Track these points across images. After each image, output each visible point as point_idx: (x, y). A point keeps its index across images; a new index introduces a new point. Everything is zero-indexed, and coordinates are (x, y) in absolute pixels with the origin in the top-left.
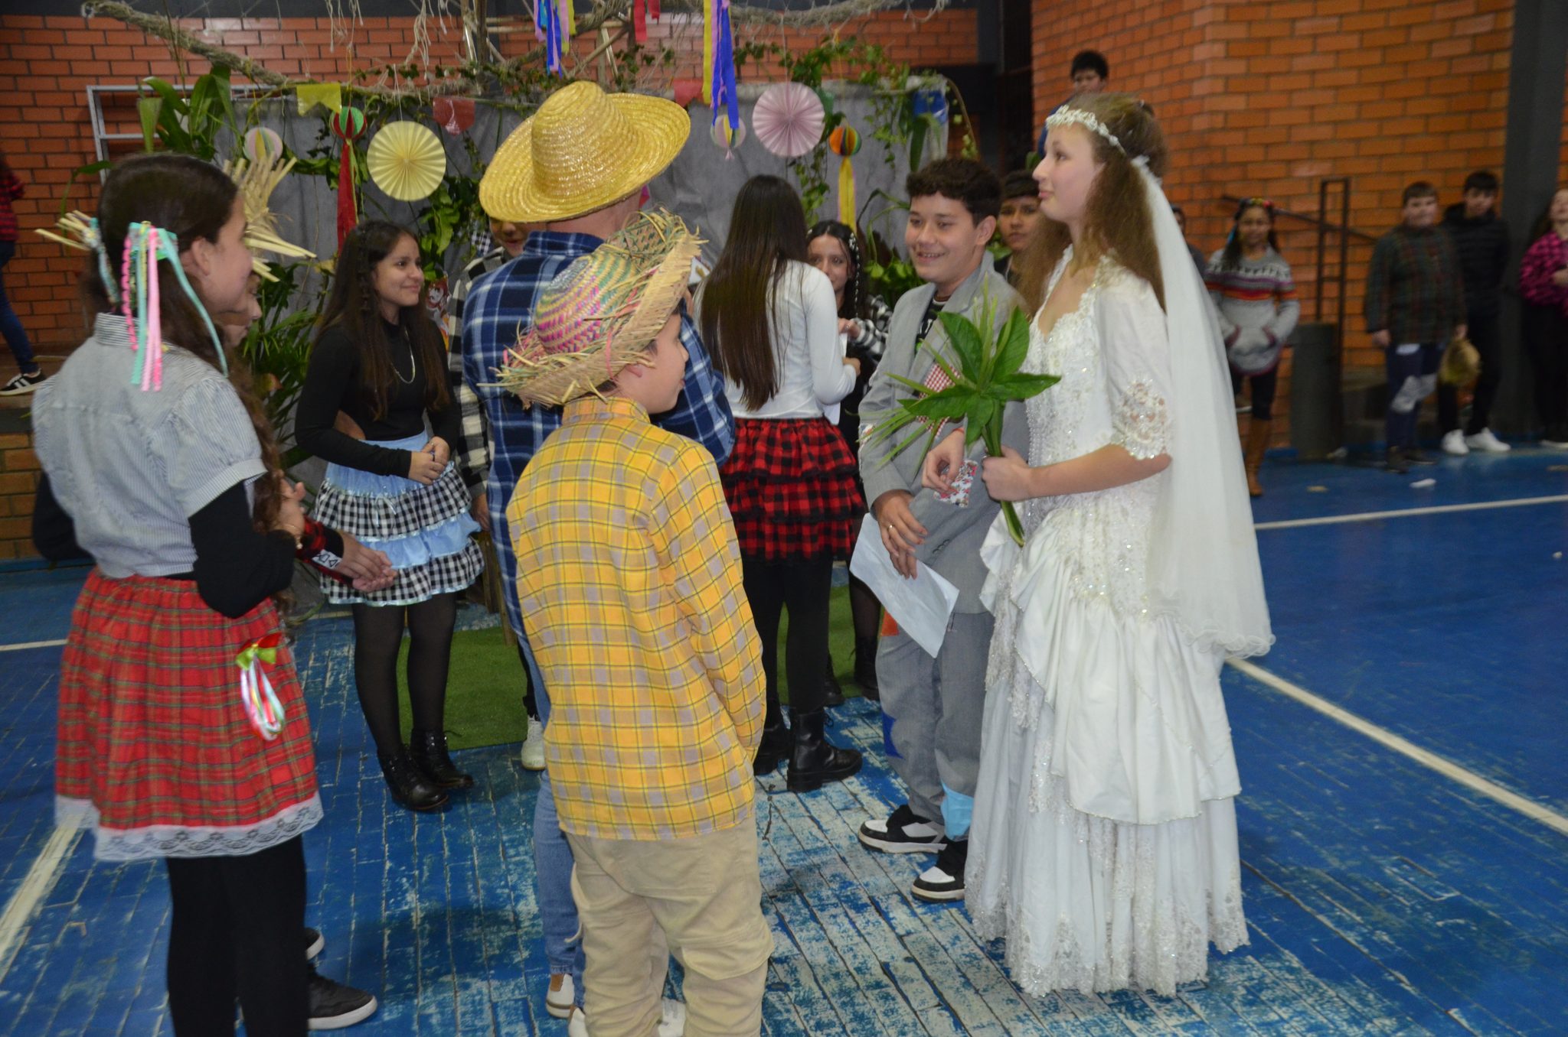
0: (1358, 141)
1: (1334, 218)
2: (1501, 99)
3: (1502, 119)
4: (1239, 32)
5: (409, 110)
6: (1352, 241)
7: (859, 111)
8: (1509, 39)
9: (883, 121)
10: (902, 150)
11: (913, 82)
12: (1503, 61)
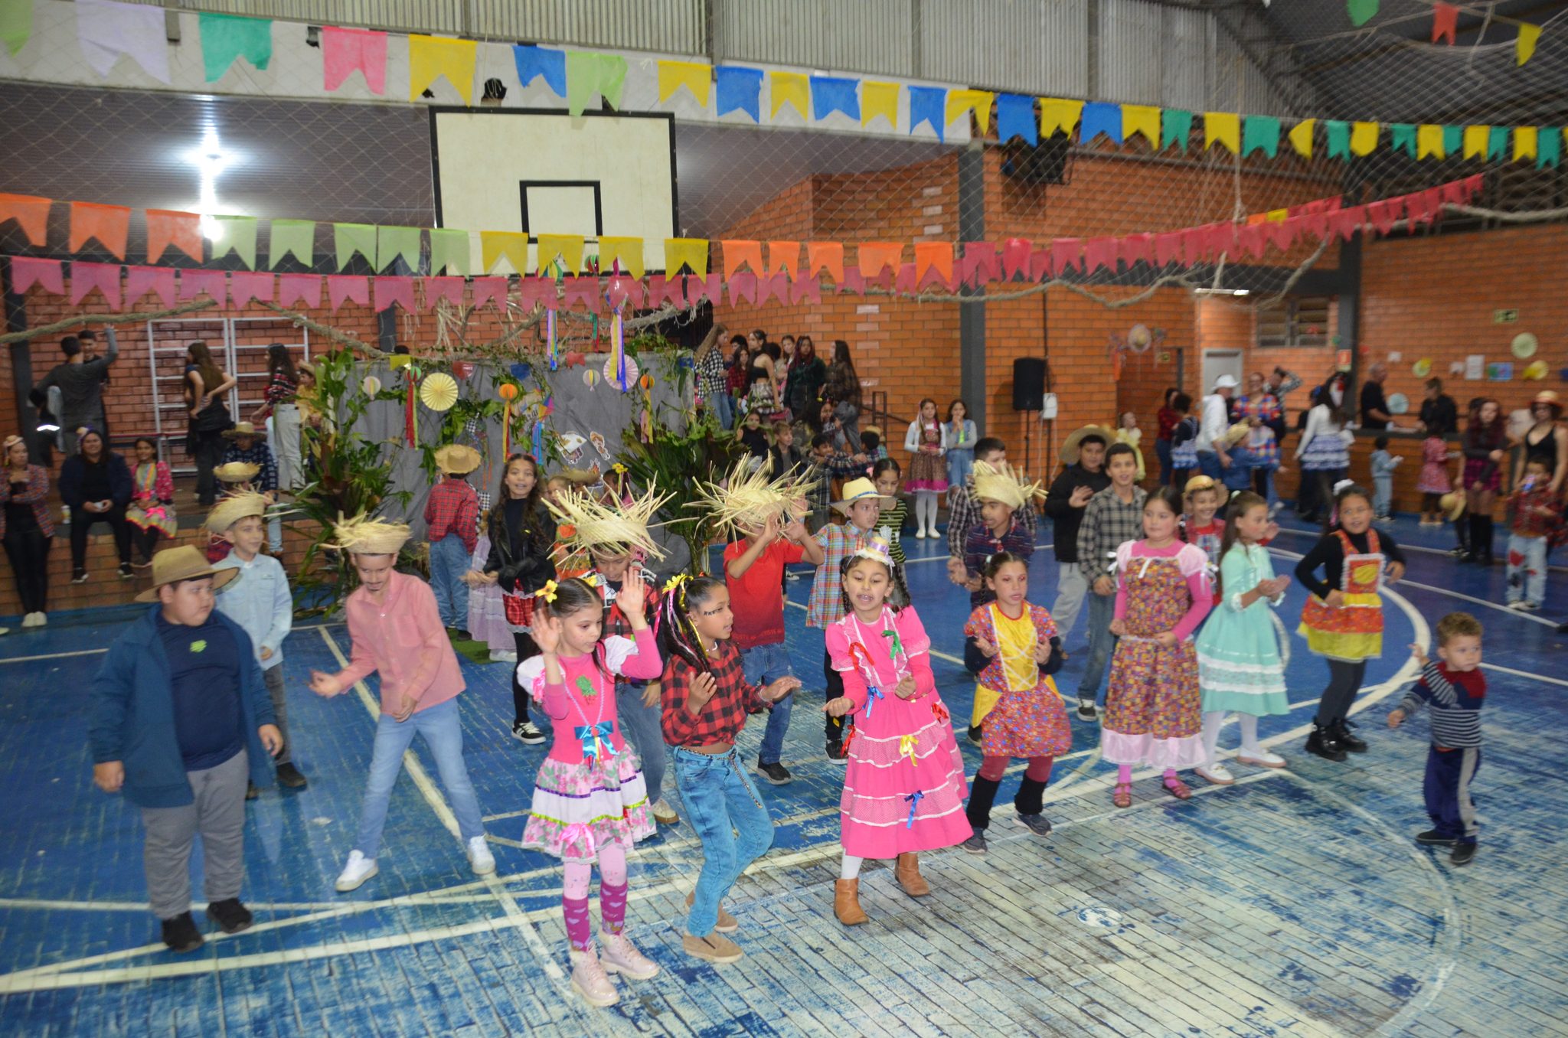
0: (891, 368)
1: (880, 408)
2: (957, 353)
3: (959, 364)
4: (829, 309)
5: (440, 367)
6: (889, 420)
7: (653, 367)
8: (959, 324)
9: (666, 370)
10: (675, 383)
11: (680, 352)
12: (957, 335)
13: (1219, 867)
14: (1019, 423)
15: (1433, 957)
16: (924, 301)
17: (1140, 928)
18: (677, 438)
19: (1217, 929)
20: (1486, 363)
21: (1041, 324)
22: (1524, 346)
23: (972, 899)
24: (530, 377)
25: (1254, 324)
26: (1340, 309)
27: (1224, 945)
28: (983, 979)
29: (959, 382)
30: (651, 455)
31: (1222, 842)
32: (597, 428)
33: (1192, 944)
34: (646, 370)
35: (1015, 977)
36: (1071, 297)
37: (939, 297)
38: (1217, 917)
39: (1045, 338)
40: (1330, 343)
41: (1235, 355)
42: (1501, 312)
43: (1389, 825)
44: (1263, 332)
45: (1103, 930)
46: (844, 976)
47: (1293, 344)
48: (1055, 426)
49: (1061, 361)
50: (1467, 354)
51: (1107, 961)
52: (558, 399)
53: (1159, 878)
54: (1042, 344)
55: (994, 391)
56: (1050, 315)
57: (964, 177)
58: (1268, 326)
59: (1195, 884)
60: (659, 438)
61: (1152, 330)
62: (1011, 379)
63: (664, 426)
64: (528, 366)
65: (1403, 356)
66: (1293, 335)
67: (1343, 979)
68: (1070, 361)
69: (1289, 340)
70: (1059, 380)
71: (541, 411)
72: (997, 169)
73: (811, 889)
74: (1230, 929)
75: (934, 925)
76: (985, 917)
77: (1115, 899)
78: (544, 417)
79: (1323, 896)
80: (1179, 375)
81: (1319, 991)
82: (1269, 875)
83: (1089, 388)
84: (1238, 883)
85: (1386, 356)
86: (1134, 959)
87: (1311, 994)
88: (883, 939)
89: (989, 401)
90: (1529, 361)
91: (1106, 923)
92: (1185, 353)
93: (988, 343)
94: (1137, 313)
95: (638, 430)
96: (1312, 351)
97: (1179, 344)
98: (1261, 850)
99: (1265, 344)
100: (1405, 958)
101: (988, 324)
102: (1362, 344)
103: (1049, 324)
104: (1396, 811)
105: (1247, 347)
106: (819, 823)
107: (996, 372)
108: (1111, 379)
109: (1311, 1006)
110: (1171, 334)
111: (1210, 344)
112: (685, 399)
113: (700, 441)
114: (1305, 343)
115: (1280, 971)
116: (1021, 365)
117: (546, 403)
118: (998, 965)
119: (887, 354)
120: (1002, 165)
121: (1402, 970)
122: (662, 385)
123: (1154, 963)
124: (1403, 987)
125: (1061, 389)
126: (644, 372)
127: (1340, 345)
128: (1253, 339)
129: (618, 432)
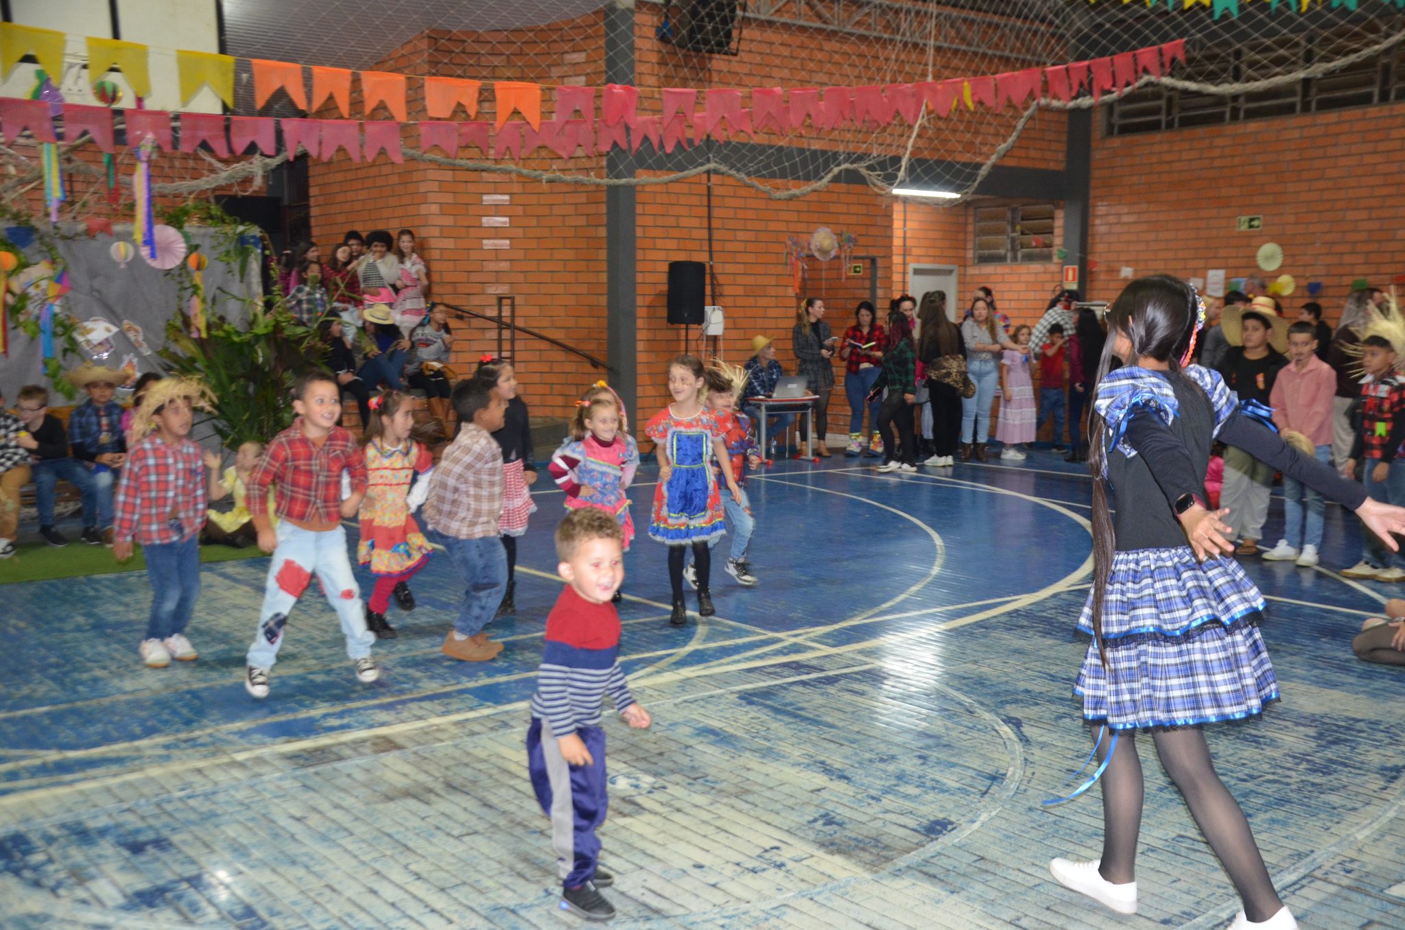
0: (525, 272)
1: (507, 319)
2: (603, 254)
3: (604, 266)
4: (449, 198)
6: (520, 334)
7: (206, 244)
8: (605, 220)
9: (223, 249)
10: (236, 266)
11: (241, 228)
12: (603, 232)
13: (781, 739)
14: (679, 340)
15: (979, 805)
16: (550, 181)
17: (672, 789)
18: (238, 334)
19: (756, 788)
20: (1227, 278)
21: (705, 224)
22: (1269, 258)
23: (494, 772)
24: (37, 245)
25: (970, 237)
26: (1066, 217)
27: (758, 800)
28: (482, 834)
29: (605, 289)
30: (205, 352)
31: (791, 720)
32: (133, 317)
33: (725, 800)
34: (196, 247)
35: (518, 831)
36: (742, 192)
37: (568, 178)
38: (760, 779)
39: (710, 240)
40: (1056, 259)
41: (950, 272)
42: (1244, 218)
43: (982, 704)
44: (981, 246)
45: (632, 791)
46: (324, 838)
47: (1015, 259)
48: (721, 345)
49: (729, 268)
50: (1207, 268)
51: (624, 815)
52: (78, 274)
53: (710, 750)
54: (706, 248)
55: (648, 300)
56: (716, 212)
57: (611, 44)
58: (985, 238)
59: (748, 754)
60: (214, 332)
61: (840, 235)
62: (665, 288)
63: (222, 319)
64: (33, 230)
65: (1135, 271)
66: (1014, 250)
67: (879, 824)
68: (740, 268)
69: (1009, 255)
70: (727, 290)
71: (53, 290)
72: (651, 33)
73: (311, 770)
74: (771, 788)
75: (443, 793)
76: (502, 785)
77: (655, 767)
78: (57, 297)
79: (882, 760)
80: (873, 289)
81: (847, 833)
82: (832, 745)
83: (762, 302)
84: (796, 753)
85: (1118, 271)
86: (656, 813)
87: (837, 836)
88: (380, 807)
89: (641, 312)
90: (1275, 275)
91: (637, 787)
92: (880, 263)
93: (639, 244)
94: (820, 212)
95: (187, 322)
96: (1036, 267)
97: (872, 252)
98: (832, 726)
99: (983, 260)
100: (950, 806)
101: (640, 221)
102: (1090, 258)
103: (715, 223)
104: (997, 694)
105: (964, 265)
106: (341, 715)
107: (649, 278)
108: (791, 292)
109: (832, 844)
110: (862, 241)
111: (918, 258)
112: (249, 286)
113: (267, 337)
114: (1029, 258)
115: (811, 818)
116: (676, 269)
117: (60, 279)
118: (502, 822)
119: (520, 255)
120: (659, 30)
121: (941, 816)
122: (220, 267)
123: (677, 817)
124: (936, 828)
125: (729, 301)
126: (193, 248)
127: (1066, 260)
128: (970, 254)
129: (162, 324)
